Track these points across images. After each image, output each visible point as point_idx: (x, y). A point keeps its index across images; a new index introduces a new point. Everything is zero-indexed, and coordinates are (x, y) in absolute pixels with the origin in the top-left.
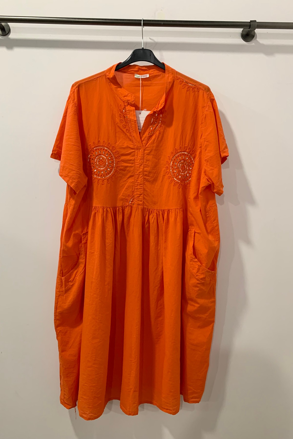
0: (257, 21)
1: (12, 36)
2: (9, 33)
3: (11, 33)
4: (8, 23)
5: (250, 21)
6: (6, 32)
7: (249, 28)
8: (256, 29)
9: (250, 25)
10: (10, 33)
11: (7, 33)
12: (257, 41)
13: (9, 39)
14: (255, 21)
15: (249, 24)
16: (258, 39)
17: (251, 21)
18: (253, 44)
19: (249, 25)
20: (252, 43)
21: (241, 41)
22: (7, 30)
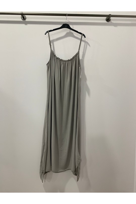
1: (27, 20)
8: (111, 17)
12: (111, 22)
15: (109, 15)
22: (25, 18)
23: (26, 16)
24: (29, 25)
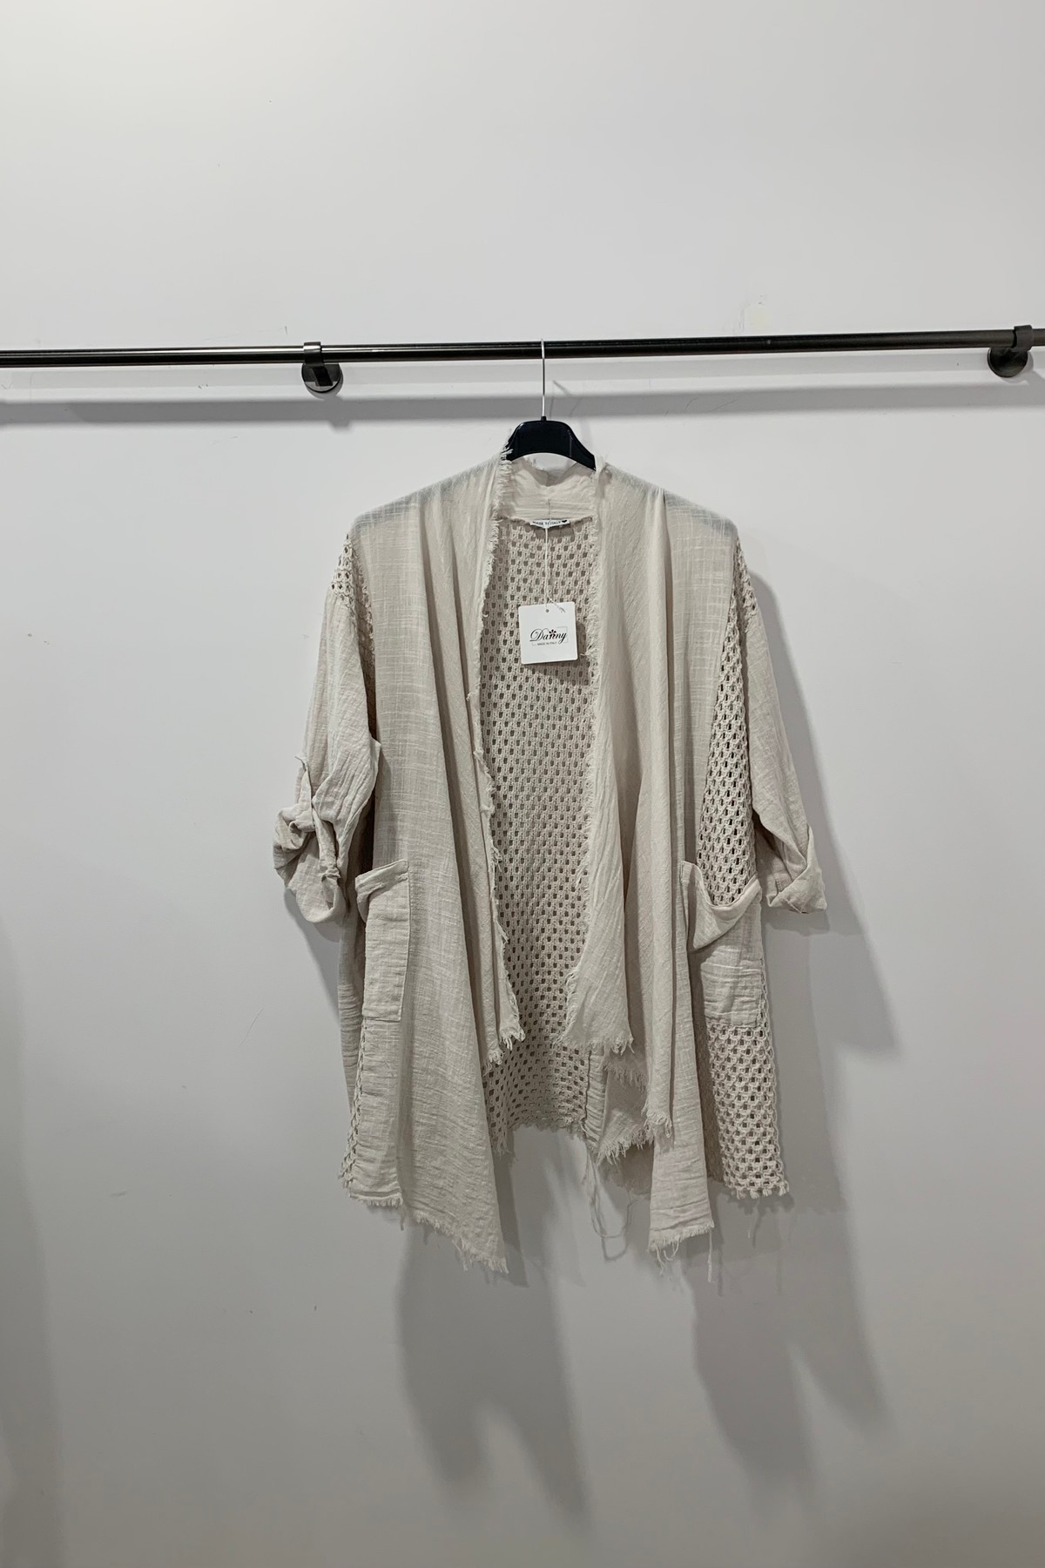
0: (1033, 327)
1: (347, 391)
2: (338, 386)
3: (343, 385)
4: (340, 364)
5: (1013, 328)
6: (331, 385)
7: (1011, 345)
8: (1033, 348)
9: (1015, 338)
10: (342, 383)
11: (335, 383)
12: (1034, 373)
13: (340, 399)
14: (1029, 327)
15: (1011, 336)
16: (1036, 369)
17: (1016, 328)
18: (1024, 382)
19: (1013, 339)
20: (1021, 381)
21: (990, 377)
22: (331, 377)
23: (343, 365)
24: (363, 433)
